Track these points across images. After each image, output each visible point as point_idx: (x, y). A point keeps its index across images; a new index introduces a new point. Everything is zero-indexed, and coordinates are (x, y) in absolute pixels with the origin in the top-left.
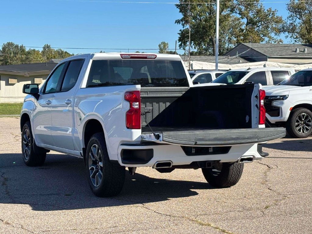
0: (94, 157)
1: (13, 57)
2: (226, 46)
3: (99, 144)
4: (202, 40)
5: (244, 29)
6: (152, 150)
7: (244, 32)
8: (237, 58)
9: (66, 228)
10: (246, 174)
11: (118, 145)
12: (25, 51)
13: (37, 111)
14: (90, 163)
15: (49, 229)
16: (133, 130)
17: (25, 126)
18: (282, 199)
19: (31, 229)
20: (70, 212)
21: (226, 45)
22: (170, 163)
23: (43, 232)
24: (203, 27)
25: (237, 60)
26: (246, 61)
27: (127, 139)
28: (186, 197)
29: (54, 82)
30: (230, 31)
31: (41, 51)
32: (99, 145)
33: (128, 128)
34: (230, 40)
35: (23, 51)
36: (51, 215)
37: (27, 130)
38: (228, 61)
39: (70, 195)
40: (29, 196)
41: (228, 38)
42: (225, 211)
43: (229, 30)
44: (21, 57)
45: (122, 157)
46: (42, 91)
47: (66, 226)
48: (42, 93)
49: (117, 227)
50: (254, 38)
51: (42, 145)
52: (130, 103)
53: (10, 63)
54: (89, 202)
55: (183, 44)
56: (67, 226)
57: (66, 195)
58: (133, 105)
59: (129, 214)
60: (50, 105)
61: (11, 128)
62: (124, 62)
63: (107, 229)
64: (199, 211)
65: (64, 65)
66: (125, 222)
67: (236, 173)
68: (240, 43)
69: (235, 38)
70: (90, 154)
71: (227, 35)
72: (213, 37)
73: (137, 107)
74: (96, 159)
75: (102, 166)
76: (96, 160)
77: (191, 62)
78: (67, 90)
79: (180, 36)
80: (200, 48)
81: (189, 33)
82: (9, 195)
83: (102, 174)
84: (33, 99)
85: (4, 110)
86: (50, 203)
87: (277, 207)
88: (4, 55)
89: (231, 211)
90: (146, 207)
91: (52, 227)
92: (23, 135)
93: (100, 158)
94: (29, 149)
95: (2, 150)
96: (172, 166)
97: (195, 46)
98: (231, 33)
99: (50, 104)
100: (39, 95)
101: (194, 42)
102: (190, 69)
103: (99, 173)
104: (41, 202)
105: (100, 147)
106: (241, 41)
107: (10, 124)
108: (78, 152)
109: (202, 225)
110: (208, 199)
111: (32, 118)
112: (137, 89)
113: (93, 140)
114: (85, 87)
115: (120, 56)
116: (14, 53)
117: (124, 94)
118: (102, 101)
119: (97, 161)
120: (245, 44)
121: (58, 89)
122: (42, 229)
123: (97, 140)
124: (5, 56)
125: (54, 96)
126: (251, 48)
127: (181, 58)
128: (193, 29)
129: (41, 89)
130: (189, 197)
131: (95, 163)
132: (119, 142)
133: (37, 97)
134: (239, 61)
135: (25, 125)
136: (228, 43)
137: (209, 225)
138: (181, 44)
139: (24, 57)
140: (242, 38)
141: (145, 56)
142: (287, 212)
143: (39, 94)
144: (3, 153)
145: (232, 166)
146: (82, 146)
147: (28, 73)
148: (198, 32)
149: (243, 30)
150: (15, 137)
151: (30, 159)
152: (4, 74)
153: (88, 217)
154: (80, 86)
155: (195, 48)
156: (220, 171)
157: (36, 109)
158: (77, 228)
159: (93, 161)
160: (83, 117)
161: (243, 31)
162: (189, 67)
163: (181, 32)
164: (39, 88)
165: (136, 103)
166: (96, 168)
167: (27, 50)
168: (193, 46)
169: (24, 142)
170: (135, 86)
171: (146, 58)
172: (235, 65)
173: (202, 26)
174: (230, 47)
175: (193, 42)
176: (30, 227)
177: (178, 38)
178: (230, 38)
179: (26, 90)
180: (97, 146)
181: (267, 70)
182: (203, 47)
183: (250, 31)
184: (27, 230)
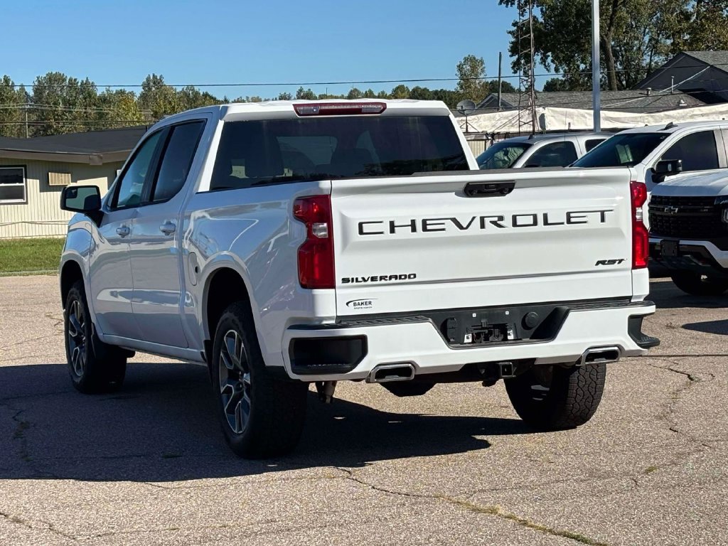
0: (230, 361)
1: (63, 114)
2: (646, 60)
3: (241, 328)
4: (577, 48)
5: (692, 14)
6: (363, 339)
7: (692, 21)
8: (672, 94)
9: (152, 526)
10: (627, 397)
11: (283, 329)
12: (96, 95)
13: (97, 254)
14: (223, 376)
15: (113, 531)
16: (318, 292)
17: (72, 293)
18: (694, 451)
19: (71, 531)
20: (169, 494)
21: (645, 57)
22: (409, 368)
23: (99, 536)
24: (578, 11)
25: (672, 100)
26: (698, 102)
27: (302, 314)
28: (460, 454)
29: (138, 180)
30: (654, 19)
31: (138, 95)
32: (239, 332)
33: (304, 286)
34: (655, 47)
35: (90, 96)
36: (123, 501)
37: (76, 303)
38: (646, 103)
39: (176, 457)
40: (76, 462)
41: (650, 40)
42: (544, 480)
43: (651, 16)
44: (85, 113)
45: (293, 358)
46: (110, 204)
47: (156, 522)
48: (108, 209)
49: (275, 521)
50: (719, 36)
51: (115, 339)
52: (307, 226)
53: (56, 130)
54: (220, 471)
55: (523, 61)
56: (158, 523)
57: (167, 457)
58: (315, 230)
59: (311, 494)
60: (126, 238)
61: (49, 302)
62: (303, 123)
63: (251, 526)
64: (482, 484)
65: (159, 135)
66: (297, 510)
67: (587, 392)
68: (681, 53)
69: (668, 38)
70: (222, 354)
71: (647, 30)
72: (606, 39)
73: (325, 235)
74: (235, 365)
75: (249, 382)
76: (237, 369)
77: (540, 110)
78: (167, 197)
79: (513, 40)
80: (570, 69)
81: (530, 32)
82: (28, 461)
83: (249, 401)
84: (87, 224)
85: (38, 258)
86: (125, 475)
87: (675, 469)
88: (40, 108)
89: (558, 481)
90: (354, 478)
91: (121, 526)
92: (67, 315)
93: (244, 364)
94: (84, 351)
95: (21, 358)
96: (415, 375)
97: (556, 66)
98: (655, 25)
99: (128, 234)
100: (102, 214)
101: (553, 53)
102: (538, 128)
103: (244, 401)
104: (103, 474)
105: (242, 336)
106: (685, 48)
107: (47, 291)
108: (195, 350)
109: (479, 511)
110: (512, 456)
111: (87, 273)
112: (321, 190)
113: (226, 319)
114: (208, 190)
115: (292, 109)
116: (64, 103)
117: (292, 202)
118: (257, 221)
119: (239, 370)
120: (695, 54)
121: (146, 197)
122: (97, 531)
123: (236, 318)
124: (42, 111)
125: (135, 215)
126: (712, 66)
127: (448, 108)
128: (550, 17)
129: (105, 200)
130: (466, 453)
131: (234, 376)
132: (285, 322)
133: (98, 218)
134: (679, 103)
135: (72, 290)
136: (650, 53)
137: (493, 511)
138: (518, 60)
139: (92, 111)
140: (687, 37)
141: (357, 107)
142: (694, 479)
143: (101, 212)
144: (24, 364)
145: (576, 374)
146: (204, 335)
147: (99, 156)
148: (565, 25)
149: (687, 16)
150: (57, 324)
151: (86, 377)
152: (35, 161)
153: (210, 503)
154: (195, 187)
155: (557, 70)
156: (548, 389)
157: (94, 249)
158: (179, 526)
159: (229, 370)
160: (202, 263)
161: (690, 19)
162: (534, 126)
163: (518, 27)
164: (102, 197)
165: (321, 226)
166: (237, 389)
167: (100, 91)
168: (553, 66)
169: (70, 332)
170: (318, 184)
171: (359, 111)
172: (662, 114)
173: (574, 10)
174: (656, 63)
175: (550, 54)
176: (70, 527)
177: (508, 46)
178: (654, 39)
179: (69, 202)
180: (236, 333)
181: (718, 128)
182: (578, 66)
183: (707, 19)
184: (61, 533)
